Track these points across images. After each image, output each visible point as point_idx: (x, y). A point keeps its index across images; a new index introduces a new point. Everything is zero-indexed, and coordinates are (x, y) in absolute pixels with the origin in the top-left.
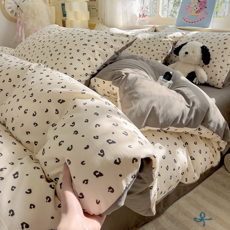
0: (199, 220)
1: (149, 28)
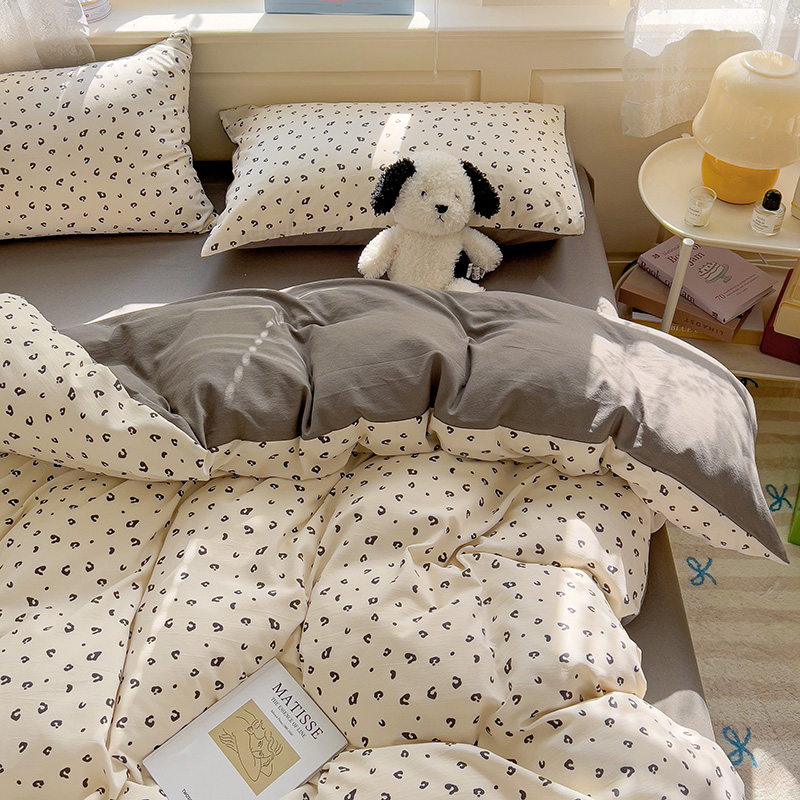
1: (167, 46)
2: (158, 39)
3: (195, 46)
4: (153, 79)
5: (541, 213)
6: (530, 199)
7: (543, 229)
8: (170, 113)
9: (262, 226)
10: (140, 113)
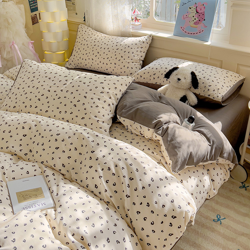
0: (217, 221)
1: (146, 37)
2: (145, 35)
3: (153, 39)
4: (139, 42)
5: (211, 92)
6: (210, 88)
7: (210, 97)
8: (139, 51)
9: (142, 78)
10: (132, 48)
